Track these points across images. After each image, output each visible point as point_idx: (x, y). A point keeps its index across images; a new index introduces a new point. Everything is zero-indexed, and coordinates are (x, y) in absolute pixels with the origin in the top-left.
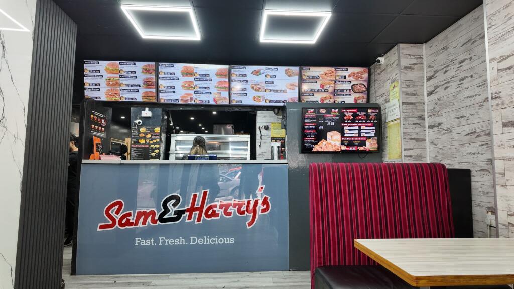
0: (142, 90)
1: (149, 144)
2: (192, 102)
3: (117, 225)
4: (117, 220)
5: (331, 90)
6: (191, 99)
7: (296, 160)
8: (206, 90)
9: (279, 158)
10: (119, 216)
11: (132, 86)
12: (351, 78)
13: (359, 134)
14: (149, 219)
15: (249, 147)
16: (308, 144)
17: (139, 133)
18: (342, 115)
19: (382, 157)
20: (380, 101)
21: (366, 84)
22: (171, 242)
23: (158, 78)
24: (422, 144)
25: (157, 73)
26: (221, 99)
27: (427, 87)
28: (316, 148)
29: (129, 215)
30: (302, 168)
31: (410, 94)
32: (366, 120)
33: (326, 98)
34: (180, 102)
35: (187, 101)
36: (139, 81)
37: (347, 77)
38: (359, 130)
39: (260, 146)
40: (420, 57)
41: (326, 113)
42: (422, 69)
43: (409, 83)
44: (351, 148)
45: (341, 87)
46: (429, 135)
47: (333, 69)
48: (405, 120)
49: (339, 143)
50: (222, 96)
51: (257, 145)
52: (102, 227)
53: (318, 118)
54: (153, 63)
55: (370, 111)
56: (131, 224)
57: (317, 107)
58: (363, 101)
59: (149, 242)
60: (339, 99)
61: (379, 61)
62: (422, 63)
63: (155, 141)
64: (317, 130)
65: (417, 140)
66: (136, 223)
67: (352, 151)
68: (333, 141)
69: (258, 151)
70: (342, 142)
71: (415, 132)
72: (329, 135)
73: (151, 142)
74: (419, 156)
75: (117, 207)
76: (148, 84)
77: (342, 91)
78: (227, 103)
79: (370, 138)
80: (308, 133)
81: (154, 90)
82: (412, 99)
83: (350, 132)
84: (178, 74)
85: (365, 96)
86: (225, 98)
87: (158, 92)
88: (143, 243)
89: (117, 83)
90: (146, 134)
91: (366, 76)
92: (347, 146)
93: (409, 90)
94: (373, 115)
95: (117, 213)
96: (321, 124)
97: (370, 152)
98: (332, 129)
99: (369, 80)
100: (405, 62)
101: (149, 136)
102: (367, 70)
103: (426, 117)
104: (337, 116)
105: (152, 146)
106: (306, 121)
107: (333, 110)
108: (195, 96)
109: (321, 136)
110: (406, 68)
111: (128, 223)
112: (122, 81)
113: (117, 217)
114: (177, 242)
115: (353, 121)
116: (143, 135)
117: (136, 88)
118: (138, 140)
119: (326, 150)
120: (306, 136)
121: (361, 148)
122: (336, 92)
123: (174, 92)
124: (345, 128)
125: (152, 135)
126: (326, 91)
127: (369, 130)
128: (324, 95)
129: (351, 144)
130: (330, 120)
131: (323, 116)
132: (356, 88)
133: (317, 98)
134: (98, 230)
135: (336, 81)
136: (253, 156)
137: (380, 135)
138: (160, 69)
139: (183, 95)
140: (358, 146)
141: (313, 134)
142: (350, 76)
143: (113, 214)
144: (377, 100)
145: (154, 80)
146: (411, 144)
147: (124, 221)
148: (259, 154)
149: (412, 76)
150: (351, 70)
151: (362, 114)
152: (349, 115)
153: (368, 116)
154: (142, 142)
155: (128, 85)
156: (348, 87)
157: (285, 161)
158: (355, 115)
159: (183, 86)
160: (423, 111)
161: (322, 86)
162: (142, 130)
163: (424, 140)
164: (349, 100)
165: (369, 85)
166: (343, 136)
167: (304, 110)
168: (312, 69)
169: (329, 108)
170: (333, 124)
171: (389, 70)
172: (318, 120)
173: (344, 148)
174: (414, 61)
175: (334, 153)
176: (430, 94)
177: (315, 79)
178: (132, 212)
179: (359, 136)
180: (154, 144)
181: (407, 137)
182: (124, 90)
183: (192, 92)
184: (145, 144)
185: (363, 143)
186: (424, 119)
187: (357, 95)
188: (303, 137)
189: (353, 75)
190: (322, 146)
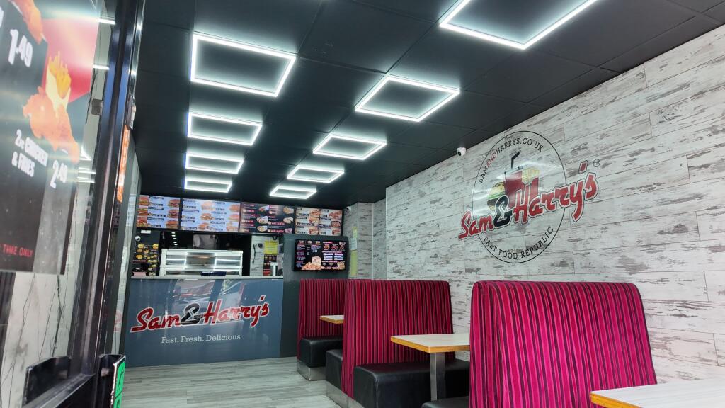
0: (167, 219)
1: (147, 260)
2: (209, 230)
3: (147, 327)
4: (148, 324)
5: (316, 224)
6: (207, 228)
7: (290, 275)
8: (221, 221)
9: (276, 275)
10: (149, 321)
11: (158, 215)
12: (331, 217)
13: (333, 258)
14: (174, 322)
15: (241, 261)
16: (298, 265)
17: (138, 248)
18: (322, 245)
19: (348, 274)
20: (348, 235)
21: (340, 221)
22: (190, 340)
23: (181, 210)
24: (369, 267)
25: (181, 206)
26: (232, 228)
27: (373, 230)
28: (304, 268)
29: (158, 319)
30: (293, 282)
31: (364, 235)
32: (338, 249)
33: (313, 230)
34: (198, 230)
35: (203, 229)
36: (166, 212)
38: (333, 256)
39: (253, 262)
40: (371, 211)
41: (312, 244)
42: (371, 219)
43: (364, 228)
44: (328, 268)
45: (323, 222)
46: (373, 260)
47: (318, 210)
48: (360, 251)
49: (320, 265)
50: (233, 225)
51: (251, 261)
52: (134, 329)
54: (179, 199)
55: (340, 243)
56: (159, 326)
57: (306, 238)
58: (338, 234)
59: (174, 340)
60: (322, 231)
61: (348, 209)
62: (371, 215)
63: (152, 257)
64: (305, 255)
65: (366, 264)
66: (164, 325)
67: (328, 271)
68: (316, 263)
69: (252, 266)
70: (322, 264)
71: (365, 259)
72: (313, 259)
73: (149, 258)
74: (367, 275)
75: (148, 313)
76: (172, 214)
77: (324, 225)
78: (236, 231)
79: (340, 261)
80: (299, 257)
81: (177, 220)
82: (364, 238)
83: (327, 257)
84: (199, 207)
85: (340, 230)
86: (235, 228)
87: (180, 220)
88: (168, 341)
89: (146, 213)
90: (144, 250)
91: (340, 216)
92: (325, 266)
93: (363, 232)
94: (342, 246)
95: (148, 318)
96: (308, 251)
97: (340, 270)
98: (315, 255)
99: (343, 219)
100: (362, 214)
101: (147, 252)
102: (341, 211)
103: (372, 249)
104: (319, 246)
106: (298, 248)
107: (317, 242)
108: (210, 225)
109: (308, 260)
110: (362, 218)
111: (157, 326)
112: (149, 211)
113: (148, 322)
114: (195, 340)
115: (330, 250)
116: (141, 251)
117: (161, 217)
118: (137, 255)
119: (311, 269)
120: (298, 260)
121: (334, 268)
122: (319, 226)
123: (194, 222)
124: (324, 254)
125: (150, 251)
126: (313, 225)
127: (339, 256)
128: (312, 228)
129: (328, 265)
130: (314, 248)
131: (310, 246)
132: (334, 224)
133: (306, 230)
134: (131, 332)
135: (320, 219)
136: (246, 271)
137: (347, 259)
138: (184, 203)
139: (201, 223)
140: (332, 266)
141: (303, 258)
142: (329, 215)
143: (145, 319)
145: (178, 212)
146: (363, 266)
147: (153, 324)
148: (253, 270)
149: (365, 223)
150: (331, 211)
151: (336, 245)
152: (327, 245)
153: (339, 246)
154: (140, 257)
155: (155, 215)
156: (328, 223)
157: (281, 277)
158: (331, 246)
159: (202, 217)
160: (371, 245)
161: (310, 221)
162: (141, 246)
163: (370, 264)
164: (329, 233)
165: (342, 222)
166: (322, 259)
167: (297, 242)
168: (304, 209)
169: (314, 239)
170: (316, 251)
171: (353, 216)
172: (306, 248)
173: (323, 268)
174: (367, 214)
175: (317, 271)
176: (375, 235)
177: (305, 216)
178: (160, 317)
179: (333, 260)
180: (152, 259)
181: (361, 262)
182: (151, 219)
183: (208, 222)
184: (143, 259)
185: (335, 265)
186: (371, 251)
187: (334, 229)
188: (295, 260)
189: (332, 214)
190: (308, 266)
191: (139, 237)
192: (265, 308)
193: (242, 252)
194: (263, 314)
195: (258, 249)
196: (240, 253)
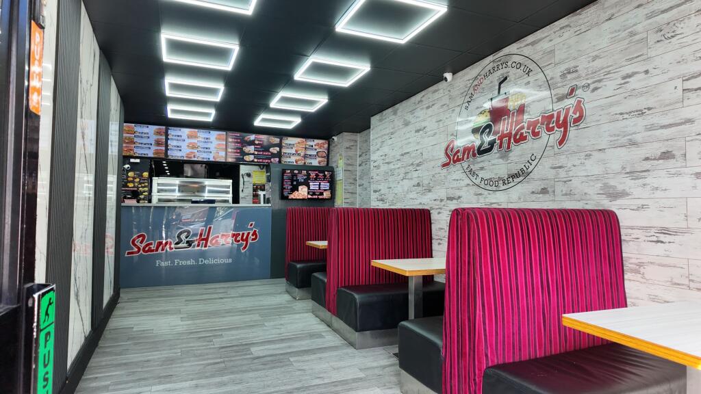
0: (154, 148)
1: (138, 188)
2: (195, 159)
3: (141, 251)
4: (142, 248)
5: (302, 154)
6: (194, 157)
7: (277, 204)
8: (207, 150)
9: (265, 203)
10: (143, 245)
11: (145, 144)
12: (316, 147)
13: (320, 187)
14: (167, 247)
15: (231, 190)
16: (286, 194)
17: (128, 177)
18: (308, 175)
19: (334, 202)
20: (334, 165)
21: (326, 151)
22: (184, 263)
23: (167, 139)
24: (354, 195)
25: (167, 135)
26: (219, 157)
27: (359, 160)
28: (291, 196)
29: (151, 244)
30: (281, 210)
31: (349, 165)
32: (324, 179)
33: (299, 160)
34: (185, 159)
35: (191, 157)
36: (152, 140)
37: (314, 147)
38: (320, 185)
40: (356, 141)
41: (299, 173)
42: (356, 149)
43: (349, 158)
44: (314, 197)
45: (309, 152)
46: (359, 190)
47: (304, 140)
48: (346, 181)
49: (306, 194)
50: (220, 154)
51: (241, 190)
52: (129, 253)
53: (293, 176)
54: (164, 127)
55: (326, 173)
56: (153, 251)
57: (292, 168)
58: (323, 164)
59: (168, 263)
60: (308, 161)
61: (333, 139)
62: (356, 146)
63: (143, 185)
64: (292, 184)
65: (352, 193)
66: (157, 250)
67: (315, 200)
68: (303, 192)
69: (241, 195)
70: (308, 193)
71: (350, 188)
72: (300, 188)
73: (140, 186)
74: (353, 203)
75: (141, 239)
76: (158, 143)
77: (310, 155)
79: (325, 190)
80: (285, 186)
81: (164, 148)
82: (350, 168)
83: (314, 186)
84: (184, 136)
85: (326, 160)
86: (222, 156)
87: (167, 149)
88: (162, 264)
89: (132, 142)
90: (134, 178)
91: (326, 146)
92: (312, 195)
93: (349, 162)
94: (328, 176)
95: (141, 242)
96: (295, 180)
97: (326, 199)
98: (302, 184)
99: (328, 149)
100: (347, 144)
101: (137, 180)
102: (327, 142)
104: (305, 176)
105: (140, 189)
106: (285, 177)
107: (303, 172)
108: (198, 154)
109: (295, 189)
110: (347, 148)
111: (150, 250)
112: (136, 140)
114: (189, 263)
115: (316, 179)
116: (132, 179)
117: (147, 145)
118: (126, 183)
119: (298, 198)
120: (284, 189)
121: (320, 197)
122: (305, 156)
123: (180, 150)
124: (311, 184)
125: (140, 179)
126: (299, 155)
127: (325, 185)
128: (298, 158)
129: (314, 194)
130: (301, 178)
131: (296, 175)
132: (320, 154)
133: (293, 159)
134: (126, 255)
135: (306, 148)
136: (236, 199)
137: (332, 189)
138: (169, 132)
139: (188, 152)
140: (318, 195)
141: (290, 187)
142: (315, 145)
143: (138, 244)
144: (332, 164)
145: (164, 140)
146: (348, 196)
147: (147, 249)
148: (242, 198)
149: (350, 153)
150: (317, 141)
151: (322, 174)
152: (313, 174)
153: (325, 176)
154: (131, 185)
155: (141, 143)
156: (314, 153)
157: (269, 205)
158: (317, 175)
159: (188, 146)
160: (356, 175)
161: (296, 151)
162: (131, 174)
163: (356, 193)
164: (315, 163)
165: (328, 152)
166: (309, 188)
167: (284, 172)
168: (290, 139)
169: (300, 168)
170: (302, 181)
171: (339, 146)
172: (293, 178)
173: (310, 197)
174: (352, 144)
175: (303, 199)
176: (360, 165)
177: (291, 146)
178: (153, 242)
179: (319, 189)
180: (143, 187)
181: (347, 191)
182: (138, 147)
183: (196, 151)
184: (134, 187)
185: (322, 194)
186: (356, 180)
187: (320, 159)
188: (282, 189)
189: (318, 144)
190: (295, 195)
191: (128, 166)
192: (254, 233)
193: (231, 181)
194: (253, 240)
195: (246, 178)
196: (229, 182)
